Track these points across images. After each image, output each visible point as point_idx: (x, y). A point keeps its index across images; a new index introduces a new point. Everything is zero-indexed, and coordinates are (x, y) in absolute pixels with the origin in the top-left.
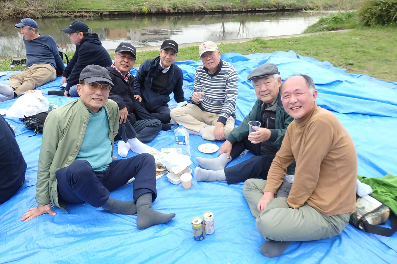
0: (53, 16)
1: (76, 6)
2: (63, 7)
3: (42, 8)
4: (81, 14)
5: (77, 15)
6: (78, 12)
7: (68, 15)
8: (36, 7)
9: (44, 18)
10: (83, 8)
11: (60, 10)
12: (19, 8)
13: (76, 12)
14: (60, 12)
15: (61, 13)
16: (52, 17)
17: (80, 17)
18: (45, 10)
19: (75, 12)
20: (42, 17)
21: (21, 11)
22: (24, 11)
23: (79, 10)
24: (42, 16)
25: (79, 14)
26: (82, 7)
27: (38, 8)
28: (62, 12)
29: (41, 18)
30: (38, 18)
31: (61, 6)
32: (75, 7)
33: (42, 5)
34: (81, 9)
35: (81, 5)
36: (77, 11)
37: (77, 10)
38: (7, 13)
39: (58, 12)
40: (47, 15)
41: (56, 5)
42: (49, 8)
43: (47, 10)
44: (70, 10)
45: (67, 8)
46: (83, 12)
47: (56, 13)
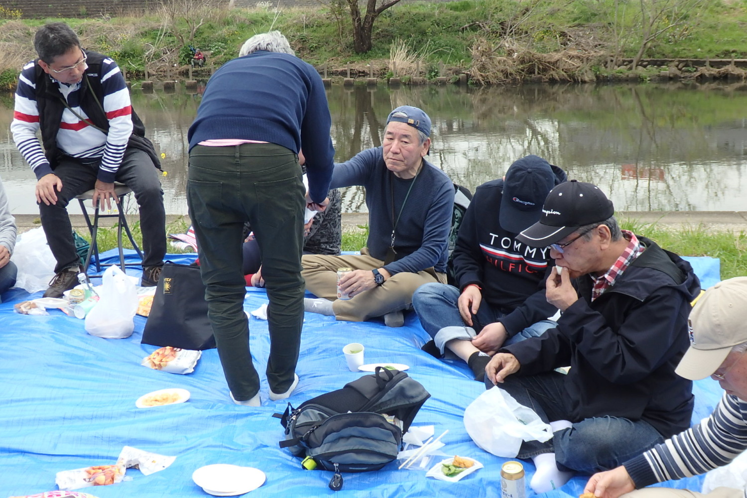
0: (630, 76)
1: (711, 46)
2: (667, 48)
3: (602, 53)
4: (723, 69)
5: (707, 73)
6: (713, 64)
7: (678, 73)
8: (586, 48)
9: (601, 81)
10: (733, 52)
11: (658, 57)
12: (539, 55)
13: (707, 64)
14: (654, 63)
15: (659, 66)
16: (628, 80)
17: (714, 78)
18: (609, 59)
19: (702, 64)
20: (595, 79)
21: (540, 61)
22: (549, 62)
23: (718, 56)
24: (597, 77)
25: (715, 71)
26: (731, 49)
27: (593, 53)
28: (662, 63)
29: (592, 81)
30: (584, 82)
31: (663, 44)
32: (707, 49)
33: (606, 44)
34: (727, 53)
35: (728, 42)
36: (710, 62)
37: (710, 58)
38: (501, 67)
39: (650, 63)
40: (614, 72)
41: (645, 44)
42: (624, 51)
43: (614, 59)
44: (687, 57)
45: (678, 52)
46: (729, 63)
47: (640, 68)
